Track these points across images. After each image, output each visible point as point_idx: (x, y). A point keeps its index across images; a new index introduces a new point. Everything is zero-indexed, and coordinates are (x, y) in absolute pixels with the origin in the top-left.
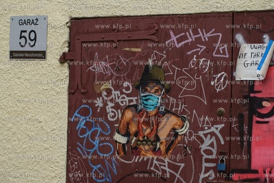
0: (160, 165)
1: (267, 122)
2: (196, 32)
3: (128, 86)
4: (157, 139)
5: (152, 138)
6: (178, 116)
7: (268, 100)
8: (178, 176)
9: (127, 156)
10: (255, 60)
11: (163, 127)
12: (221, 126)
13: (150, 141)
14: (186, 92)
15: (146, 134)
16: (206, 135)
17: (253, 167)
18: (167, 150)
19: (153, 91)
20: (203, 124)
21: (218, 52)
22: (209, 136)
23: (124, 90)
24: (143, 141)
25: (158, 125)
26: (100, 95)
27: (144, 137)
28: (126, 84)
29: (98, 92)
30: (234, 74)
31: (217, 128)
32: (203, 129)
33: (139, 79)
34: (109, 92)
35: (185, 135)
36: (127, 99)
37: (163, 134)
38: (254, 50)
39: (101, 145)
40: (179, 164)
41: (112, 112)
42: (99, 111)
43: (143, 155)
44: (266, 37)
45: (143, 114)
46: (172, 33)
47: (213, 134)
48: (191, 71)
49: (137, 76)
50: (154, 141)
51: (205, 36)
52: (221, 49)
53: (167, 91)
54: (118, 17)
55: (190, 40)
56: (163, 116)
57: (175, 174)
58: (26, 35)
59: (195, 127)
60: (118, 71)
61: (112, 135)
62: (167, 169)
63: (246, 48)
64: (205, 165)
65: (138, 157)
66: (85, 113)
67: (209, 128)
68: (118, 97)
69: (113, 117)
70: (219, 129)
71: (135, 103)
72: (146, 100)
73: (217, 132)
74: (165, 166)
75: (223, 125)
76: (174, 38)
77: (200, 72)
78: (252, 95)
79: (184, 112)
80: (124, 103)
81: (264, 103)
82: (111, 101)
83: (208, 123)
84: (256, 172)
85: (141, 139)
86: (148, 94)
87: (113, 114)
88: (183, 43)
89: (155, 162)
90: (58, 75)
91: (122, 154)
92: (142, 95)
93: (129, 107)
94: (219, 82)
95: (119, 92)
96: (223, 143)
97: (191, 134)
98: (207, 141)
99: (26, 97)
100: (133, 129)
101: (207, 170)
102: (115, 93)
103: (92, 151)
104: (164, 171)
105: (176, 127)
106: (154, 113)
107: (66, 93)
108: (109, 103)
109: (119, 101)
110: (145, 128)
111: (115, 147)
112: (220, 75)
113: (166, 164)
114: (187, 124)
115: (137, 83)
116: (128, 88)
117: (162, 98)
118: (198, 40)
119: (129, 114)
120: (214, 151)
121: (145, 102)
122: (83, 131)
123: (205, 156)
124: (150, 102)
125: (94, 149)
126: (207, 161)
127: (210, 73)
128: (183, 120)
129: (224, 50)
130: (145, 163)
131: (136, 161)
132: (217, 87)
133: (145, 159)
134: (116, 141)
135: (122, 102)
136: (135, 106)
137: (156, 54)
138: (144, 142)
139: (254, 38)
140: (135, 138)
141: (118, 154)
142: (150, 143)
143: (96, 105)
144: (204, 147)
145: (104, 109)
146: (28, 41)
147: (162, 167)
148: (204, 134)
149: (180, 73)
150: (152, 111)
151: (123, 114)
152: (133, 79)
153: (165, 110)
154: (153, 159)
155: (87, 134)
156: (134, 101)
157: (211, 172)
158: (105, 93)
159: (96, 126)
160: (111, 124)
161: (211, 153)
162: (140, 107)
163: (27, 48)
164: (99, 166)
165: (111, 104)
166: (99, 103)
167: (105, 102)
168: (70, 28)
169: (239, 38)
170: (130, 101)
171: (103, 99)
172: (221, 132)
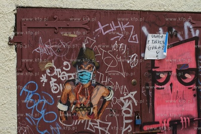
0: (94, 125)
2: (116, 24)
3: (68, 65)
4: (91, 105)
5: (87, 105)
6: (105, 87)
8: (107, 132)
10: (155, 45)
11: (95, 96)
12: (134, 93)
13: (85, 107)
14: (111, 68)
15: (82, 102)
16: (125, 100)
17: (156, 120)
18: (99, 113)
19: (87, 68)
20: (123, 92)
21: (132, 39)
22: (127, 100)
23: (64, 68)
24: (81, 107)
25: (91, 95)
26: (44, 72)
27: (81, 105)
28: (65, 63)
29: (43, 70)
30: (142, 55)
31: (132, 94)
32: (123, 96)
34: (52, 70)
35: (111, 101)
36: (67, 75)
38: (154, 39)
39: (47, 113)
40: (108, 123)
41: (55, 86)
42: (43, 85)
43: (81, 119)
44: (161, 30)
45: (80, 87)
46: (99, 23)
47: (129, 99)
48: (113, 53)
49: (74, 57)
50: (88, 107)
51: (123, 27)
52: (133, 37)
53: (97, 68)
54: (57, 8)
55: (113, 30)
56: (95, 87)
57: (105, 131)
59: (118, 95)
60: (59, 52)
61: (56, 104)
62: (99, 128)
63: (150, 37)
64: (125, 121)
65: (77, 121)
66: (32, 87)
67: (127, 94)
68: (60, 74)
69: (56, 90)
70: (133, 95)
71: (73, 78)
72: (82, 76)
73: (132, 97)
74: (97, 126)
75: (136, 92)
76: (101, 28)
77: (120, 53)
78: (153, 70)
79: (109, 84)
80: (65, 78)
82: (55, 77)
83: (126, 91)
84: (158, 123)
85: (79, 106)
86: (83, 70)
87: (56, 88)
88: (108, 31)
89: (90, 123)
90: (7, 56)
91: (64, 119)
92: (79, 71)
93: (69, 81)
94: (133, 61)
95: (60, 70)
96: (136, 105)
97: (114, 99)
98: (126, 104)
100: (72, 99)
101: (127, 125)
102: (57, 71)
103: (39, 119)
104: (97, 130)
105: (105, 95)
106: (88, 85)
107: (15, 71)
108: (52, 78)
109: (60, 77)
110: (81, 97)
111: (58, 115)
112: (133, 55)
113: (98, 124)
114: (112, 92)
115: (74, 63)
117: (94, 73)
118: (118, 30)
119: (69, 87)
120: (131, 111)
121: (81, 77)
122: (31, 104)
124: (85, 77)
125: (41, 118)
126: (127, 118)
127: (127, 54)
128: (109, 90)
129: (135, 37)
130: (82, 125)
131: (76, 124)
132: (132, 64)
133: (82, 122)
134: (59, 110)
135: (63, 78)
136: (74, 81)
137: (88, 40)
138: (81, 109)
139: (154, 31)
140: (74, 106)
141: (61, 120)
142: (85, 109)
143: (41, 81)
144: (124, 109)
145: (48, 84)
147: (95, 127)
148: (124, 99)
149: (106, 54)
150: (86, 84)
151: (64, 87)
153: (96, 82)
154: (88, 121)
155: (34, 105)
156: (73, 76)
157: (130, 126)
158: (48, 71)
159: (42, 99)
160: (55, 96)
161: (129, 112)
162: (77, 81)
164: (46, 131)
165: (54, 80)
166: (44, 79)
167: (49, 78)
168: (16, 15)
169: (144, 29)
170: (69, 77)
171: (47, 76)
172: (135, 97)
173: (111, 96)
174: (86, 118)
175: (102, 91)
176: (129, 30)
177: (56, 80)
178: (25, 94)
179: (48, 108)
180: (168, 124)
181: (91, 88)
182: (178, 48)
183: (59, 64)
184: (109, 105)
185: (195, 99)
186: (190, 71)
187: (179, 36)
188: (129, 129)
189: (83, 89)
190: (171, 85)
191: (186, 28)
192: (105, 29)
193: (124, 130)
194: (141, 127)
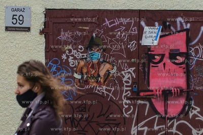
0: (101, 90)
1: (158, 66)
4: (99, 76)
5: (96, 75)
6: (110, 64)
7: (158, 55)
8: (111, 95)
10: (151, 35)
11: (102, 70)
12: (133, 69)
14: (114, 51)
15: (92, 73)
18: (105, 82)
19: (96, 50)
20: (124, 68)
21: (132, 31)
22: (127, 74)
23: (79, 50)
25: (99, 69)
26: (65, 52)
27: (91, 75)
28: (80, 47)
29: (63, 51)
30: (140, 42)
31: (131, 70)
32: (124, 70)
33: (88, 44)
34: (70, 51)
35: (114, 73)
36: (81, 55)
37: (102, 73)
38: (150, 30)
39: (66, 80)
40: (111, 89)
41: (72, 62)
42: (64, 61)
43: (91, 85)
44: (157, 24)
45: (90, 63)
46: (106, 19)
47: (129, 72)
48: (117, 40)
49: (87, 42)
50: (97, 77)
51: (125, 22)
52: (133, 29)
54: (75, 9)
55: (116, 24)
56: (102, 63)
57: (109, 94)
58: (17, 17)
59: (120, 69)
60: (76, 39)
62: (104, 91)
63: (146, 29)
64: (125, 88)
65: (88, 86)
66: (56, 62)
67: (127, 70)
68: (76, 54)
69: (73, 65)
71: (85, 57)
73: (132, 72)
75: (135, 68)
76: (108, 22)
77: (122, 41)
78: (149, 53)
79: (114, 61)
80: (80, 57)
81: (156, 57)
82: (72, 56)
83: (126, 67)
84: (152, 91)
85: (90, 76)
86: (93, 52)
88: (113, 25)
89: (98, 88)
90: (39, 41)
91: (79, 84)
92: (90, 52)
93: (82, 59)
94: (132, 46)
95: (76, 51)
96: (135, 77)
97: (117, 73)
98: (127, 76)
99: (17, 53)
100: (85, 70)
101: (127, 91)
102: (74, 52)
104: (103, 93)
105: (109, 69)
106: (97, 62)
107: (44, 51)
109: (76, 56)
110: (91, 70)
111: (74, 81)
112: (132, 42)
113: (104, 89)
114: (115, 68)
115: (87, 46)
116: (81, 49)
117: (101, 54)
118: (121, 24)
119: (82, 63)
120: (130, 81)
121: (92, 56)
122: (55, 73)
123: (125, 84)
124: (94, 56)
126: (127, 86)
127: (127, 41)
128: (113, 66)
129: (135, 29)
130: (92, 89)
131: (87, 88)
132: (131, 48)
133: (92, 87)
134: (75, 78)
135: (78, 56)
136: (86, 59)
137: (97, 31)
138: (91, 78)
139: (150, 24)
140: (86, 76)
141: (76, 84)
142: (94, 78)
144: (125, 79)
145: (67, 60)
146: (18, 21)
148: (125, 73)
149: (111, 41)
151: (79, 63)
152: (85, 44)
153: (103, 60)
154: (96, 86)
155: (57, 74)
158: (67, 52)
159: (63, 70)
160: (72, 68)
161: (128, 82)
162: (88, 59)
163: (18, 25)
165: (71, 58)
166: (64, 57)
167: (68, 57)
168: (45, 14)
169: (143, 23)
170: (83, 56)
171: (66, 55)
172: (134, 71)
173: (114, 71)
174: (95, 84)
175: (108, 66)
176: (129, 24)
177: (73, 58)
178: (51, 67)
180: (161, 92)
181: (99, 64)
184: (113, 76)
186: (181, 54)
187: (172, 28)
188: (129, 94)
189: (93, 65)
190: (164, 64)
191: (178, 23)
192: (110, 24)
193: (124, 94)
194: (138, 93)
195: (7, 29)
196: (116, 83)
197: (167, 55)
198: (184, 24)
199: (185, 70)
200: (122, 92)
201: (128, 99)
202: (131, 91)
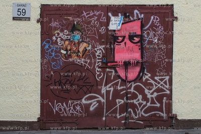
1: (120, 45)
2: (93, 12)
4: (79, 51)
5: (77, 51)
6: (87, 43)
7: (120, 37)
8: (87, 65)
9: (66, 58)
10: (116, 22)
14: (90, 34)
16: (98, 50)
17: (115, 61)
18: (83, 56)
19: (77, 33)
21: (102, 19)
26: (55, 35)
27: (73, 51)
28: (65, 31)
30: (108, 27)
32: (96, 47)
34: (58, 34)
36: (66, 37)
37: (81, 50)
38: (115, 19)
39: (55, 54)
40: (88, 61)
41: (60, 42)
42: (54, 41)
43: (73, 58)
44: (120, 14)
45: (73, 42)
46: (84, 12)
47: (100, 49)
48: (92, 26)
49: (70, 28)
51: (97, 13)
55: (91, 15)
56: (81, 43)
58: (21, 11)
59: (93, 47)
60: (62, 26)
61: (60, 50)
63: (113, 18)
64: (98, 60)
66: (48, 42)
69: (60, 44)
71: (69, 38)
73: (102, 49)
76: (85, 14)
77: (95, 26)
79: (89, 41)
81: (119, 38)
82: (60, 37)
84: (117, 62)
86: (74, 35)
88: (89, 16)
89: (78, 60)
90: (36, 27)
91: (64, 58)
92: (72, 35)
94: (102, 30)
96: (104, 52)
97: (92, 49)
98: (98, 52)
100: (69, 48)
101: (98, 62)
102: (61, 34)
103: (51, 57)
104: (82, 64)
105: (86, 47)
109: (63, 37)
110: (73, 47)
112: (103, 28)
113: (83, 61)
114: (90, 46)
115: (70, 30)
116: (66, 33)
117: (80, 36)
118: (95, 15)
119: (67, 42)
120: (101, 55)
121: (74, 38)
122: (48, 49)
123: (98, 57)
124: (76, 38)
127: (99, 27)
128: (89, 44)
129: (104, 19)
132: (102, 32)
136: (70, 39)
138: (73, 53)
139: (115, 15)
140: (69, 52)
142: (76, 53)
144: (97, 54)
145: (56, 41)
146: (22, 13)
147: (81, 62)
149: (87, 27)
150: (76, 41)
151: (64, 42)
153: (82, 41)
158: (56, 34)
159: (53, 47)
162: (71, 40)
163: (21, 16)
164: (55, 63)
165: (59, 39)
166: (54, 38)
167: (57, 38)
168: (41, 8)
169: (110, 14)
170: (67, 37)
173: (90, 48)
174: (76, 58)
175: (85, 45)
176: (100, 15)
178: (45, 45)
179: (56, 52)
180: (123, 63)
181: (79, 43)
182: (130, 24)
183: (62, 31)
184: (89, 52)
185: (140, 51)
186: (137, 36)
187: (131, 17)
188: (100, 64)
189: (75, 44)
190: (125, 43)
191: (135, 13)
192: (87, 15)
193: (97, 65)
194: (106, 64)
195: (14, 19)
196: (90, 57)
197: (127, 37)
198: (139, 15)
199: (140, 47)
200: (95, 63)
201: (99, 67)
202: (102, 62)
